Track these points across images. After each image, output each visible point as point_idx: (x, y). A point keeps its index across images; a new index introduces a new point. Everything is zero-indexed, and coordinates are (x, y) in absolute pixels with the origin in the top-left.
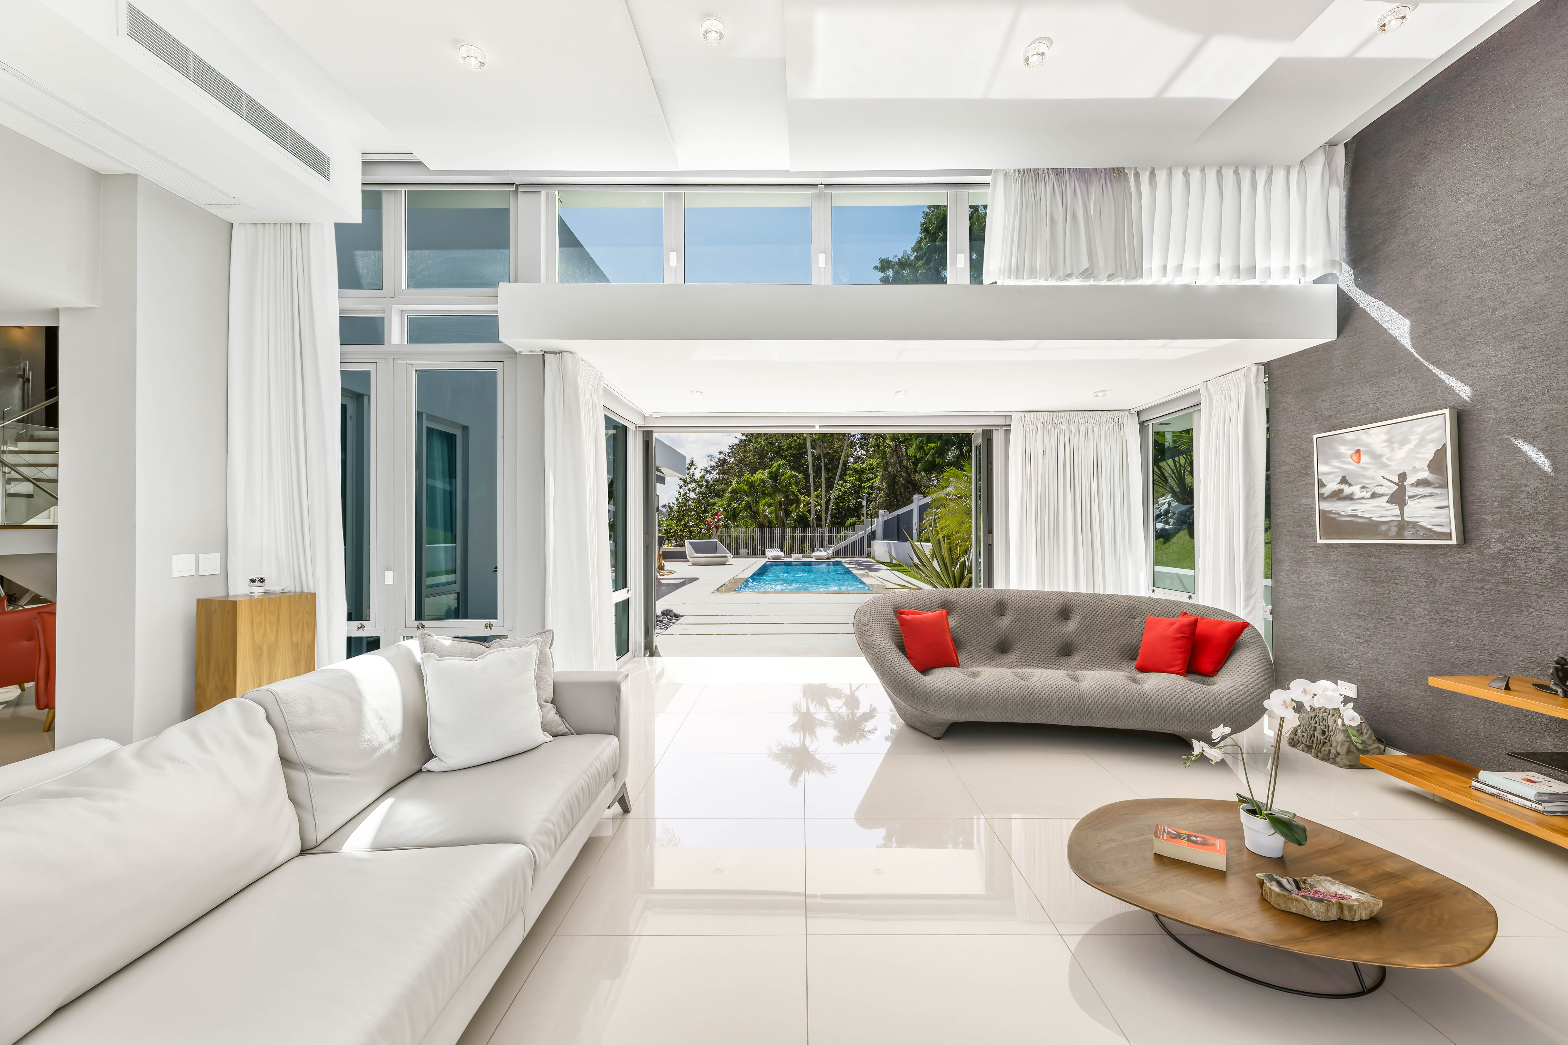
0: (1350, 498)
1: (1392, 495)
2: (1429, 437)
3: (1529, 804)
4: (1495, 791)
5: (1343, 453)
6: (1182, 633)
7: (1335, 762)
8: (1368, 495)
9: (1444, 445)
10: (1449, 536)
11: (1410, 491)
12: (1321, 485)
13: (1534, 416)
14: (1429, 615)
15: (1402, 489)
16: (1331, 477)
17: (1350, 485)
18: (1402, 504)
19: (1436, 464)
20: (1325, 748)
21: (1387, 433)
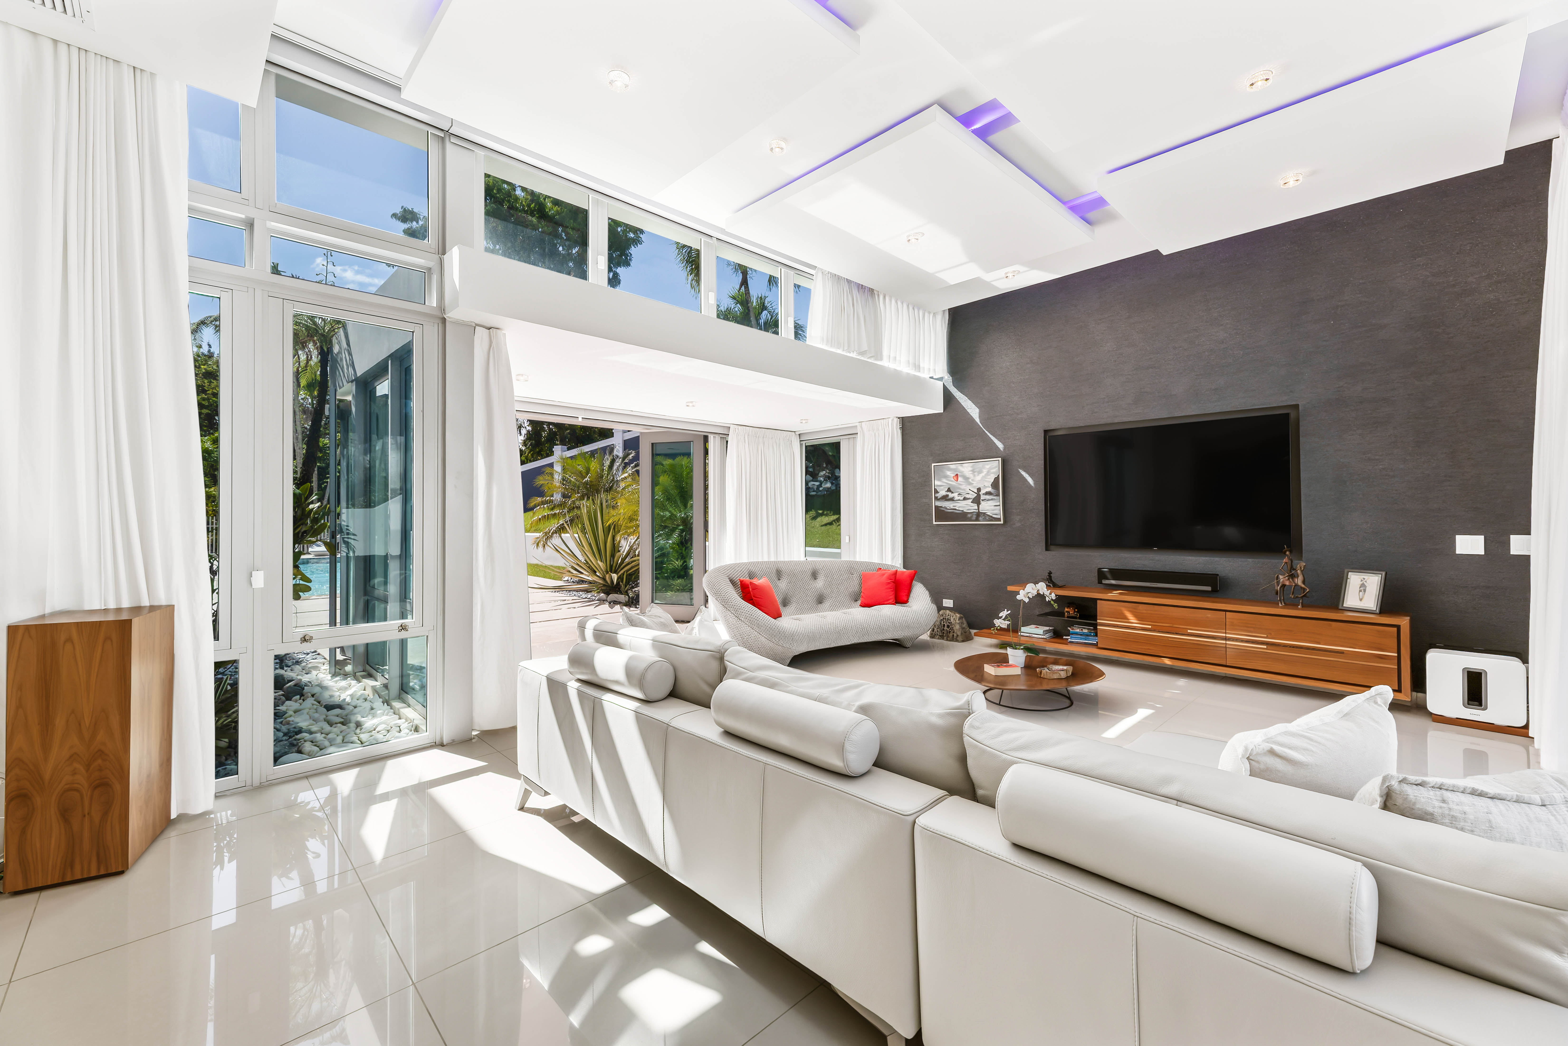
0: (952, 499)
1: (974, 499)
2: (992, 471)
3: (1040, 636)
4: (1028, 635)
5: (948, 475)
6: (891, 580)
7: (957, 641)
8: (962, 498)
9: (999, 475)
10: (999, 520)
11: (982, 497)
12: (936, 492)
13: (1033, 466)
14: (989, 559)
15: (979, 496)
16: (942, 488)
17: (952, 493)
18: (979, 504)
19: (995, 484)
20: (951, 635)
21: (972, 467)
